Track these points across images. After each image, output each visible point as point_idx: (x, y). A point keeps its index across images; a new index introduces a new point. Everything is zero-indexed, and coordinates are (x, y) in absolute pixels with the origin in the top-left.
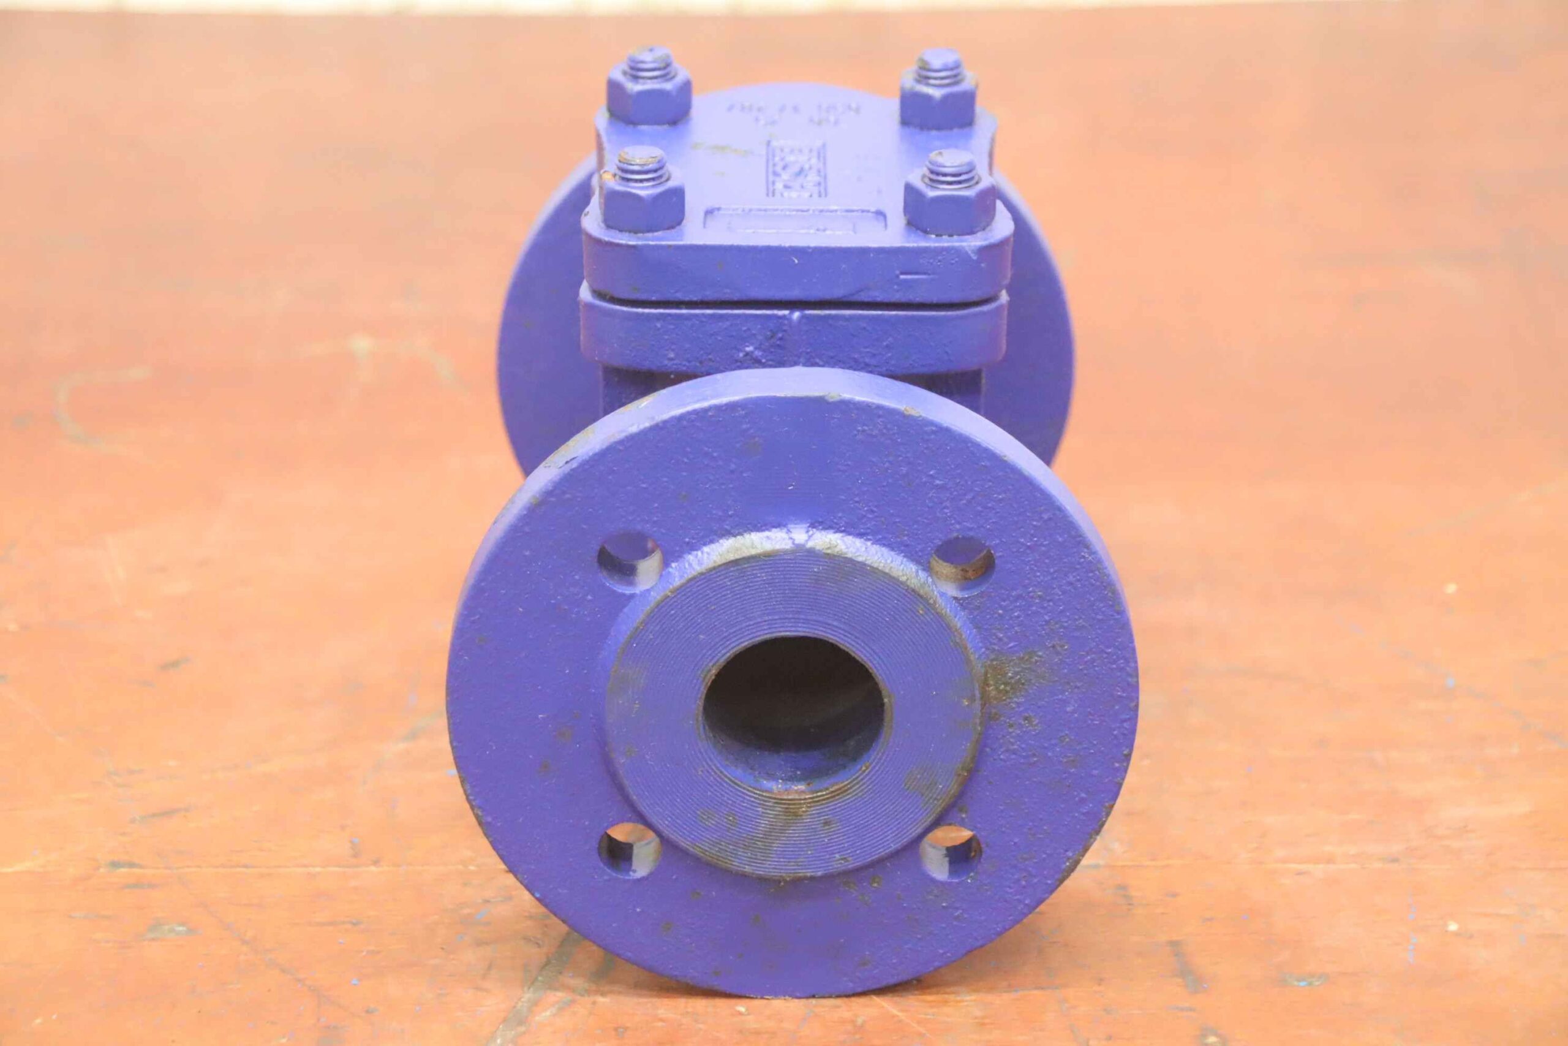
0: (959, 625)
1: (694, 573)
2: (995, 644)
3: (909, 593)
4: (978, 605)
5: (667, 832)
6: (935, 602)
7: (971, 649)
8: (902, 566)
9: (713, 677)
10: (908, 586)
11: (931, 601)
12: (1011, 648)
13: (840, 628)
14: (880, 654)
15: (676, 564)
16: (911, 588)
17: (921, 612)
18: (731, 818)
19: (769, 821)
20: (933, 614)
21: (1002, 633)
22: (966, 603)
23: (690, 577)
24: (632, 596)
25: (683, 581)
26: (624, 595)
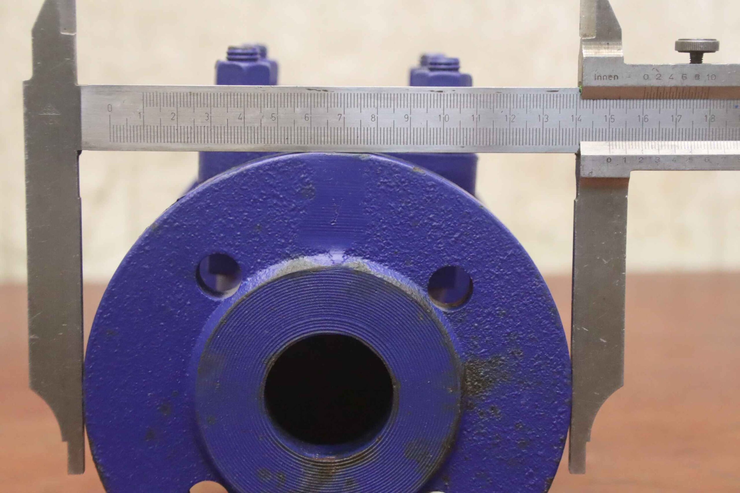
0: (447, 332)
1: (263, 283)
2: (471, 350)
3: (413, 303)
4: (461, 319)
5: (235, 486)
6: (431, 311)
7: (455, 350)
8: (409, 285)
9: (273, 364)
10: (412, 298)
11: (428, 311)
12: (482, 353)
13: (363, 329)
14: (391, 350)
15: (251, 278)
16: (415, 300)
17: (421, 318)
18: (281, 476)
19: (308, 479)
20: (429, 320)
21: (477, 342)
22: (453, 317)
23: (260, 285)
24: (218, 303)
25: (255, 288)
26: (213, 301)
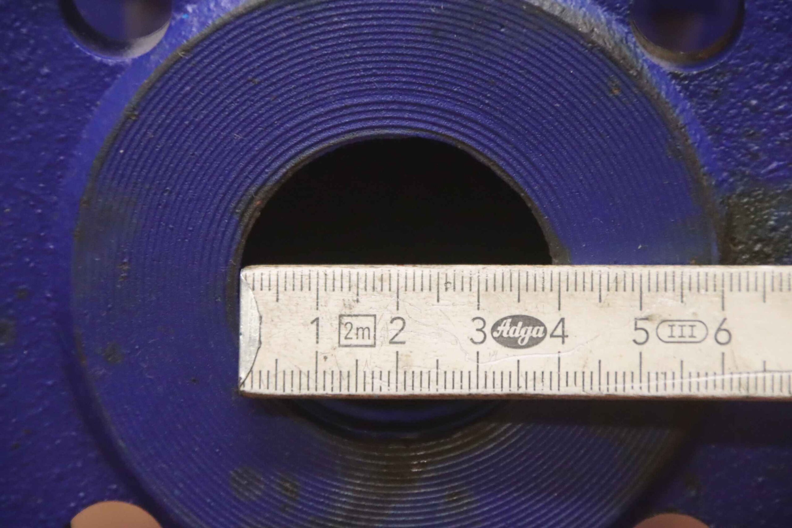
0: (681, 122)
1: (225, 17)
2: (745, 165)
3: (594, 55)
4: (716, 89)
5: (177, 511)
6: (640, 73)
7: (703, 166)
8: (584, 9)
9: (258, 214)
10: (593, 42)
11: (633, 72)
12: (772, 171)
13: (475, 122)
14: (545, 172)
15: (195, 6)
16: (599, 46)
17: (616, 92)
18: (288, 485)
19: (353, 491)
20: (636, 96)
21: (757, 145)
22: (695, 85)
23: (218, 22)
24: (118, 69)
25: (206, 31)
26: (106, 66)
